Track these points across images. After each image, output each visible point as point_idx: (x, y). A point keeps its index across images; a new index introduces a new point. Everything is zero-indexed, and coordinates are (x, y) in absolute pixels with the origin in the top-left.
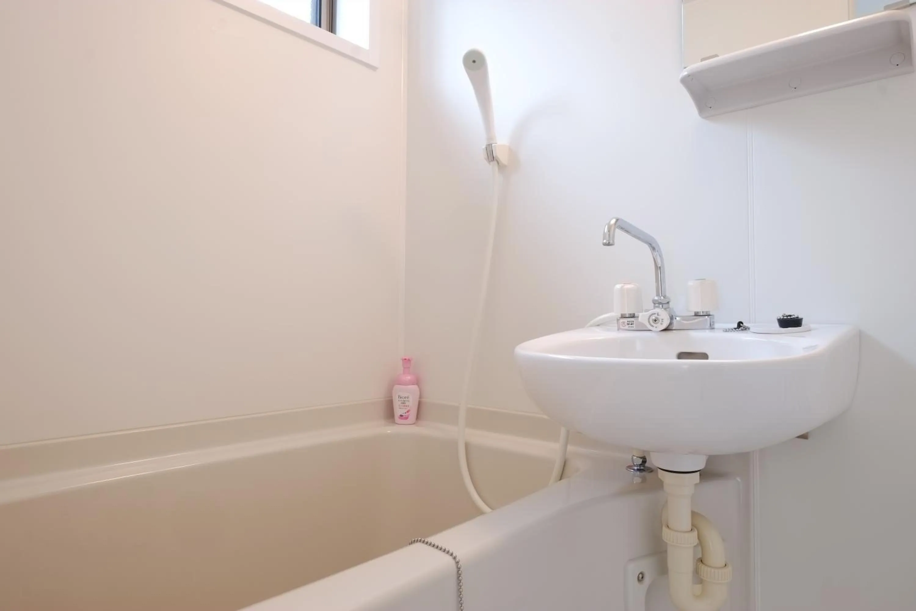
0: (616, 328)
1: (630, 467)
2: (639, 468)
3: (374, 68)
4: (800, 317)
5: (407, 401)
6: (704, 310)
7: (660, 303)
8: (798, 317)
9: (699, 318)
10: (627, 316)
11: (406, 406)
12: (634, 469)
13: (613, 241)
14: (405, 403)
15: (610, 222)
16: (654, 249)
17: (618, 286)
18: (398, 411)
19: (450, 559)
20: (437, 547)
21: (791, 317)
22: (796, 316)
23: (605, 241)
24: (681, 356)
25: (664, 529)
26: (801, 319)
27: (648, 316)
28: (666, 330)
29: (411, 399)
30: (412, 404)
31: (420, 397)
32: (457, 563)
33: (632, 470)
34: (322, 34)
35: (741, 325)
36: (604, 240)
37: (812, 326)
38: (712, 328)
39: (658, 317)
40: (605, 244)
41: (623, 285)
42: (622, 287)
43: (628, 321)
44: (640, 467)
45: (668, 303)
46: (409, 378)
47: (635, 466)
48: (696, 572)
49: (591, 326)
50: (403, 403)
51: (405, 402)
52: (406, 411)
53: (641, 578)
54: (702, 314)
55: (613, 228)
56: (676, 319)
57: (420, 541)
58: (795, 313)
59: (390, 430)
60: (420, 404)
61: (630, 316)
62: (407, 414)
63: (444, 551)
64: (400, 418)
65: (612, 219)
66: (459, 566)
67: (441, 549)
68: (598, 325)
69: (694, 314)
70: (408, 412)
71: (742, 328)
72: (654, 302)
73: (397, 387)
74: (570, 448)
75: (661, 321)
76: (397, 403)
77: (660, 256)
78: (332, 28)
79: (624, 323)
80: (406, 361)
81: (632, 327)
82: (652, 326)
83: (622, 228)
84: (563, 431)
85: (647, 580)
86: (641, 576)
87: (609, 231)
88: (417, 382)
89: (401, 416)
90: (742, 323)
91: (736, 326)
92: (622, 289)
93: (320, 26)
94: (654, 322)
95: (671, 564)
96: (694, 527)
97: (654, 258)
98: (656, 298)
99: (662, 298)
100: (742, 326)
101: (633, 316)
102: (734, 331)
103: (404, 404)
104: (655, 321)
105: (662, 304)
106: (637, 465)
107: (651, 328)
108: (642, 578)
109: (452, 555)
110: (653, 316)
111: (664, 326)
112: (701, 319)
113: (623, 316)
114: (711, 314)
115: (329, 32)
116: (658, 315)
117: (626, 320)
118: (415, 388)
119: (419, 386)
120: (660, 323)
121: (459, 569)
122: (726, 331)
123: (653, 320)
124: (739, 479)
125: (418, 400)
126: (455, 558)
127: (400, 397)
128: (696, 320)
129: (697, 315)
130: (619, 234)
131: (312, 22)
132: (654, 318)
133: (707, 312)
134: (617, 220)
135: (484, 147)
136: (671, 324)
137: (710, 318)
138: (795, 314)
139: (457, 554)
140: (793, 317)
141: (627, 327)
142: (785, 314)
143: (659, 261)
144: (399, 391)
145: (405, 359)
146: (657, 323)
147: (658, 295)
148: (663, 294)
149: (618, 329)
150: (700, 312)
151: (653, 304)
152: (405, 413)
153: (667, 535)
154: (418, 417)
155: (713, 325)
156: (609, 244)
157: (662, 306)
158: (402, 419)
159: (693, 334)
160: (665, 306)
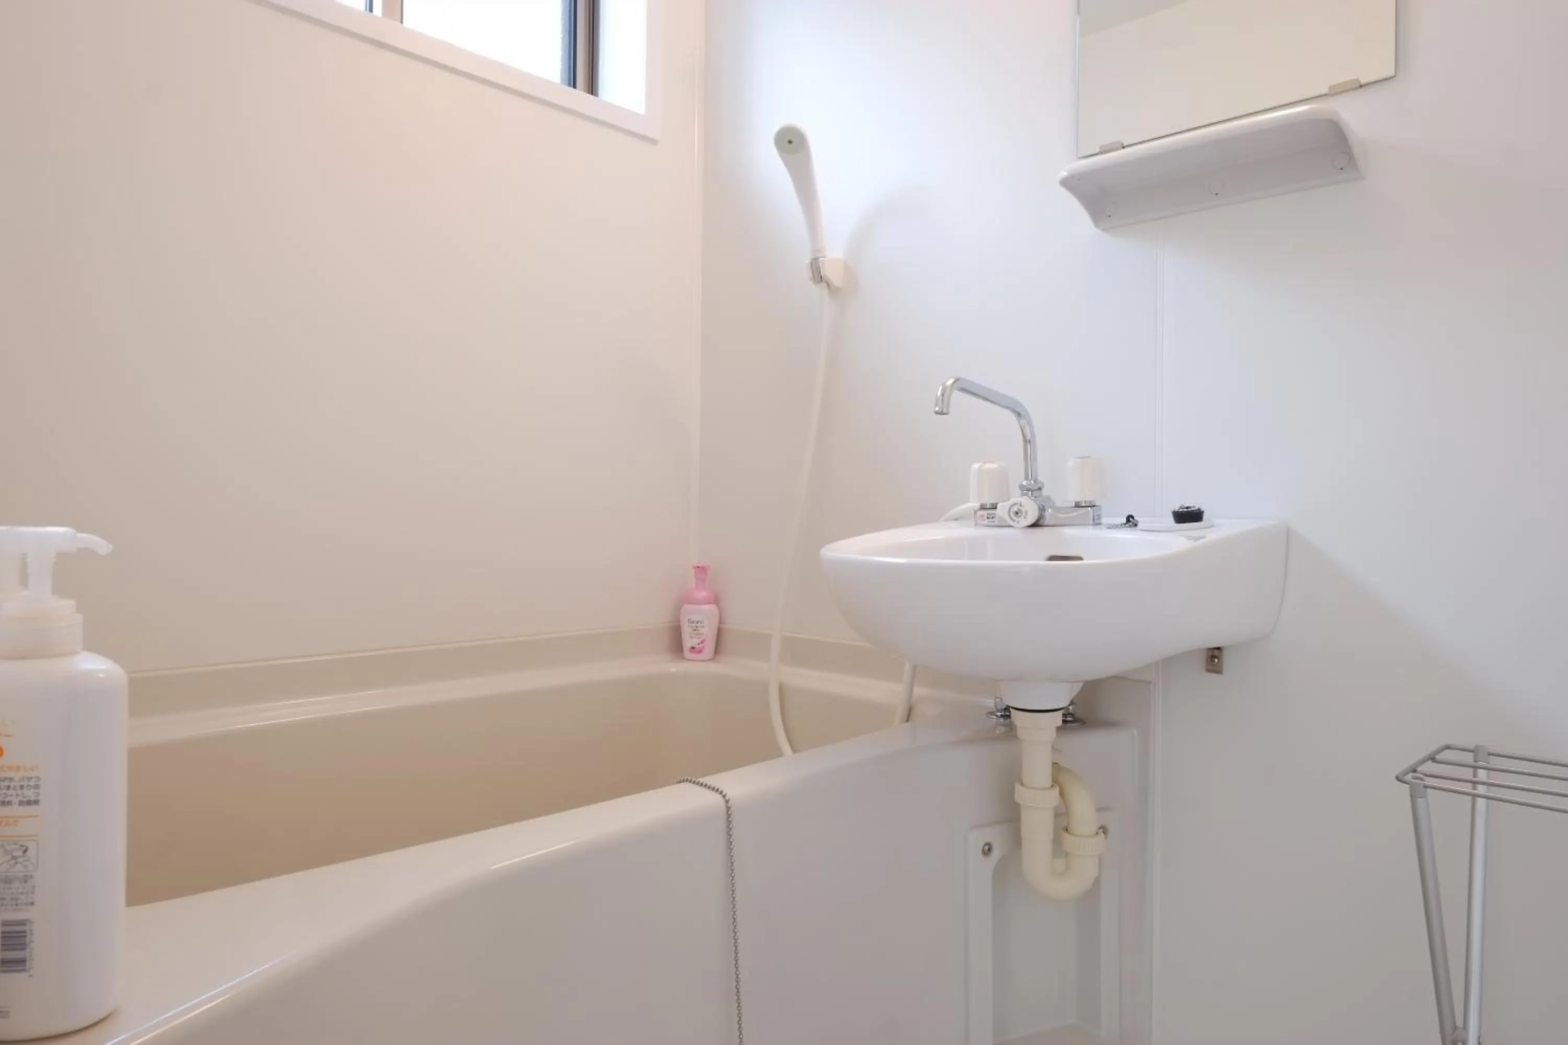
0: (973, 523)
1: (992, 713)
2: (1003, 713)
3: (653, 141)
4: (1203, 509)
5: (701, 627)
6: (1087, 499)
7: (1028, 490)
8: (1199, 509)
9: (1079, 510)
10: (988, 507)
11: (700, 634)
12: (997, 716)
13: (948, 409)
14: (698, 630)
15: (945, 382)
16: (1019, 415)
17: (976, 466)
18: (689, 641)
19: (719, 796)
20: (706, 785)
21: (1189, 509)
22: (1197, 507)
23: (937, 409)
24: (1052, 558)
25: (1017, 786)
26: (1202, 512)
27: (1009, 507)
28: (1035, 525)
29: (706, 623)
30: (708, 631)
31: (720, 622)
32: (727, 801)
33: (995, 717)
34: (578, 98)
35: (1131, 519)
36: (935, 406)
37: (1216, 521)
38: (1096, 522)
39: (1021, 508)
40: (937, 413)
41: (982, 464)
42: (980, 467)
43: (988, 514)
44: (1005, 712)
45: (1040, 489)
46: (704, 594)
47: (998, 711)
48: (1057, 842)
49: (946, 520)
50: (695, 630)
51: (698, 628)
52: (699, 641)
53: (987, 850)
54: (1084, 505)
55: (948, 392)
56: (1048, 511)
57: (687, 780)
58: (1194, 503)
59: (675, 667)
60: (719, 632)
61: (991, 507)
62: (700, 645)
63: (713, 789)
64: (691, 652)
65: (949, 378)
66: (729, 805)
67: (709, 788)
68: (956, 519)
69: (1074, 505)
70: (702, 642)
71: (1130, 523)
72: (1022, 487)
73: (687, 607)
74: (918, 691)
75: (1024, 513)
76: (686, 630)
77: (1028, 424)
78: (592, 88)
79: (982, 516)
80: (701, 570)
81: (993, 522)
82: (1014, 521)
83: (963, 390)
84: (907, 667)
85: (996, 854)
86: (987, 847)
87: (943, 395)
88: (715, 600)
89: (693, 648)
90: (1133, 517)
91: (1124, 521)
92: (980, 470)
93: (575, 87)
94: (1015, 514)
95: (1025, 832)
96: (1055, 782)
97: (1021, 428)
98: (1024, 483)
99: (1032, 482)
100: (1130, 521)
101: (994, 507)
102: (1120, 528)
103: (696, 632)
104: (1017, 513)
105: (1032, 491)
106: (1001, 711)
107: (1012, 523)
108: (989, 850)
109: (721, 793)
110: (1016, 506)
111: (1031, 520)
112: (1082, 511)
113: (983, 508)
114: (1097, 504)
115: (588, 95)
116: (1021, 505)
117: (985, 513)
118: (712, 608)
119: (719, 607)
120: (1023, 516)
121: (728, 808)
122: (1109, 528)
123: (1014, 513)
124: (1135, 731)
125: (716, 625)
126: (724, 796)
127: (689, 621)
128: (1075, 514)
129: (1078, 506)
130: (958, 397)
131: (562, 82)
132: (1016, 510)
133: (1090, 502)
134: (957, 380)
135: (808, 261)
136: (1041, 517)
137: (1093, 510)
138: (1195, 505)
139: (727, 793)
140: (1193, 509)
141: (986, 522)
142: (1183, 505)
143: (1027, 430)
144: (691, 613)
145: (698, 567)
146: (1020, 516)
147: (1026, 478)
148: (1033, 477)
149: (976, 525)
150: (1081, 502)
151: (1020, 491)
152: (699, 644)
153: (1021, 794)
154: (717, 650)
155: (1099, 519)
156: (942, 413)
157: (1032, 494)
158: (694, 652)
159: (1068, 531)
160: (1035, 493)
